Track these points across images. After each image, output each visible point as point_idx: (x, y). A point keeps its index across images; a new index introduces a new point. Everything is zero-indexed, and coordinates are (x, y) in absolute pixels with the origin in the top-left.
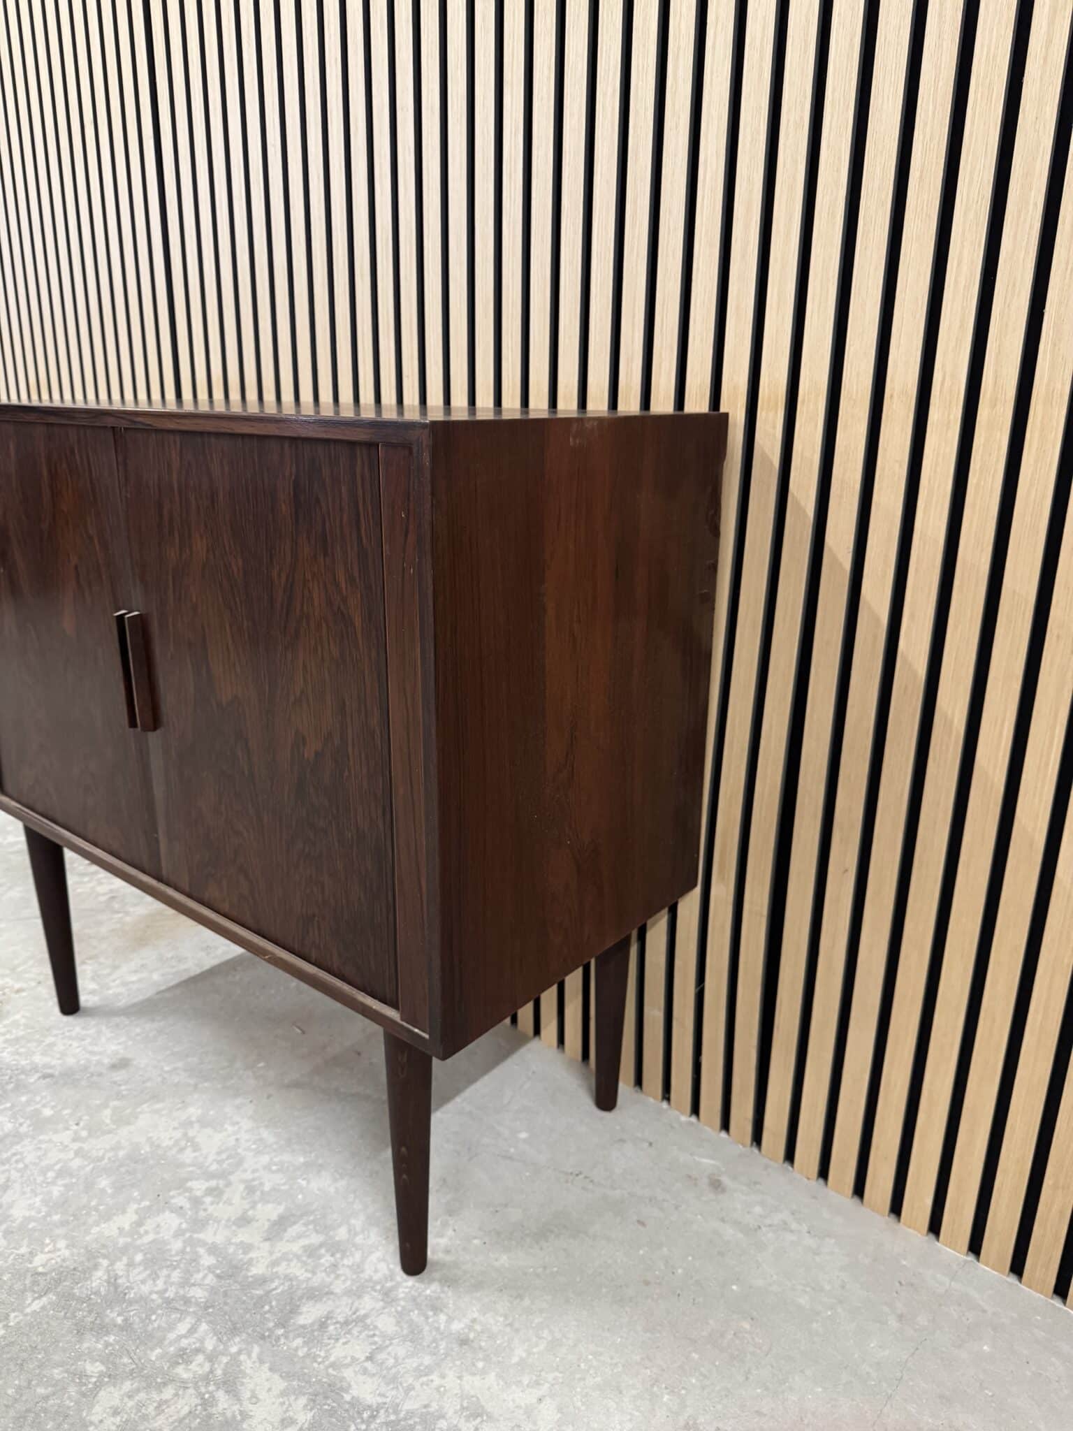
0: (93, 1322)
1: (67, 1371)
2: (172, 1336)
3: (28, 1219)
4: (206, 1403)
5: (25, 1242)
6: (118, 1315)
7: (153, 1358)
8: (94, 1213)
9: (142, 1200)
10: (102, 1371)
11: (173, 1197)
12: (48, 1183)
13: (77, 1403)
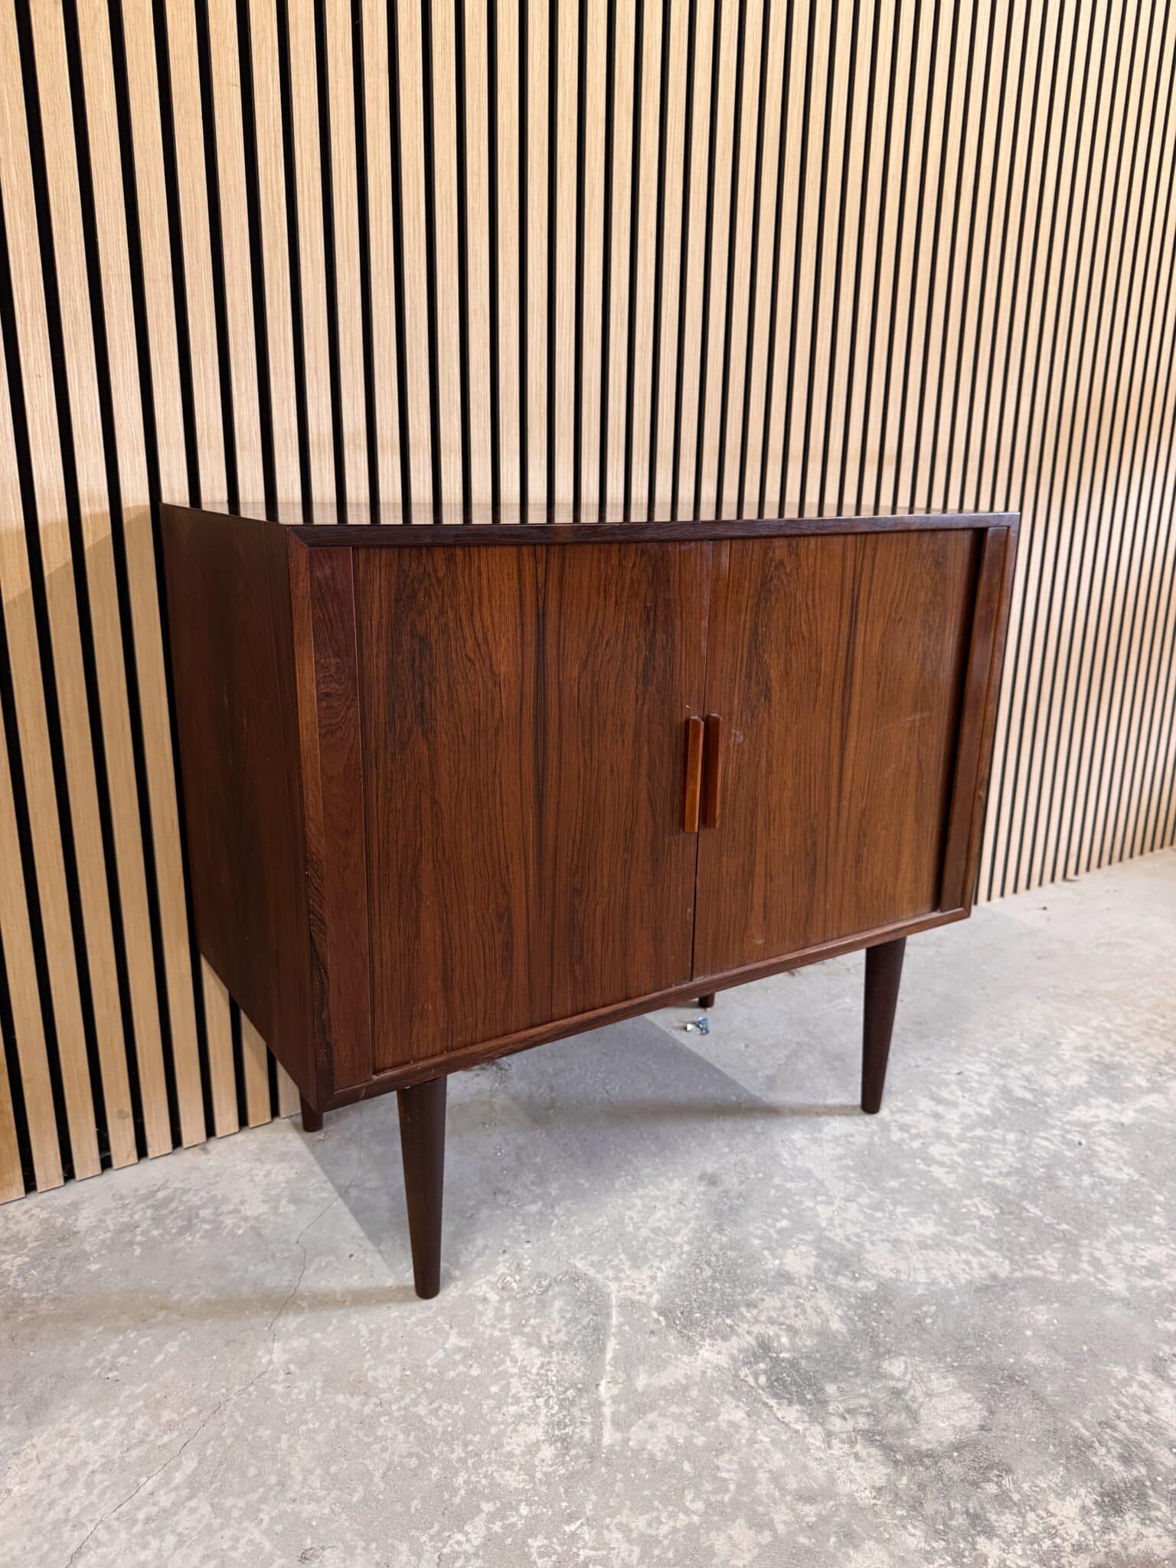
0: (1046, 1182)
1: (1093, 1191)
2: (1052, 1147)
3: (937, 1223)
4: (1103, 1134)
5: (968, 1223)
6: (1037, 1170)
7: (1072, 1154)
8: (930, 1187)
9: (915, 1163)
10: (1090, 1177)
11: (911, 1148)
12: (891, 1215)
13: (1116, 1185)
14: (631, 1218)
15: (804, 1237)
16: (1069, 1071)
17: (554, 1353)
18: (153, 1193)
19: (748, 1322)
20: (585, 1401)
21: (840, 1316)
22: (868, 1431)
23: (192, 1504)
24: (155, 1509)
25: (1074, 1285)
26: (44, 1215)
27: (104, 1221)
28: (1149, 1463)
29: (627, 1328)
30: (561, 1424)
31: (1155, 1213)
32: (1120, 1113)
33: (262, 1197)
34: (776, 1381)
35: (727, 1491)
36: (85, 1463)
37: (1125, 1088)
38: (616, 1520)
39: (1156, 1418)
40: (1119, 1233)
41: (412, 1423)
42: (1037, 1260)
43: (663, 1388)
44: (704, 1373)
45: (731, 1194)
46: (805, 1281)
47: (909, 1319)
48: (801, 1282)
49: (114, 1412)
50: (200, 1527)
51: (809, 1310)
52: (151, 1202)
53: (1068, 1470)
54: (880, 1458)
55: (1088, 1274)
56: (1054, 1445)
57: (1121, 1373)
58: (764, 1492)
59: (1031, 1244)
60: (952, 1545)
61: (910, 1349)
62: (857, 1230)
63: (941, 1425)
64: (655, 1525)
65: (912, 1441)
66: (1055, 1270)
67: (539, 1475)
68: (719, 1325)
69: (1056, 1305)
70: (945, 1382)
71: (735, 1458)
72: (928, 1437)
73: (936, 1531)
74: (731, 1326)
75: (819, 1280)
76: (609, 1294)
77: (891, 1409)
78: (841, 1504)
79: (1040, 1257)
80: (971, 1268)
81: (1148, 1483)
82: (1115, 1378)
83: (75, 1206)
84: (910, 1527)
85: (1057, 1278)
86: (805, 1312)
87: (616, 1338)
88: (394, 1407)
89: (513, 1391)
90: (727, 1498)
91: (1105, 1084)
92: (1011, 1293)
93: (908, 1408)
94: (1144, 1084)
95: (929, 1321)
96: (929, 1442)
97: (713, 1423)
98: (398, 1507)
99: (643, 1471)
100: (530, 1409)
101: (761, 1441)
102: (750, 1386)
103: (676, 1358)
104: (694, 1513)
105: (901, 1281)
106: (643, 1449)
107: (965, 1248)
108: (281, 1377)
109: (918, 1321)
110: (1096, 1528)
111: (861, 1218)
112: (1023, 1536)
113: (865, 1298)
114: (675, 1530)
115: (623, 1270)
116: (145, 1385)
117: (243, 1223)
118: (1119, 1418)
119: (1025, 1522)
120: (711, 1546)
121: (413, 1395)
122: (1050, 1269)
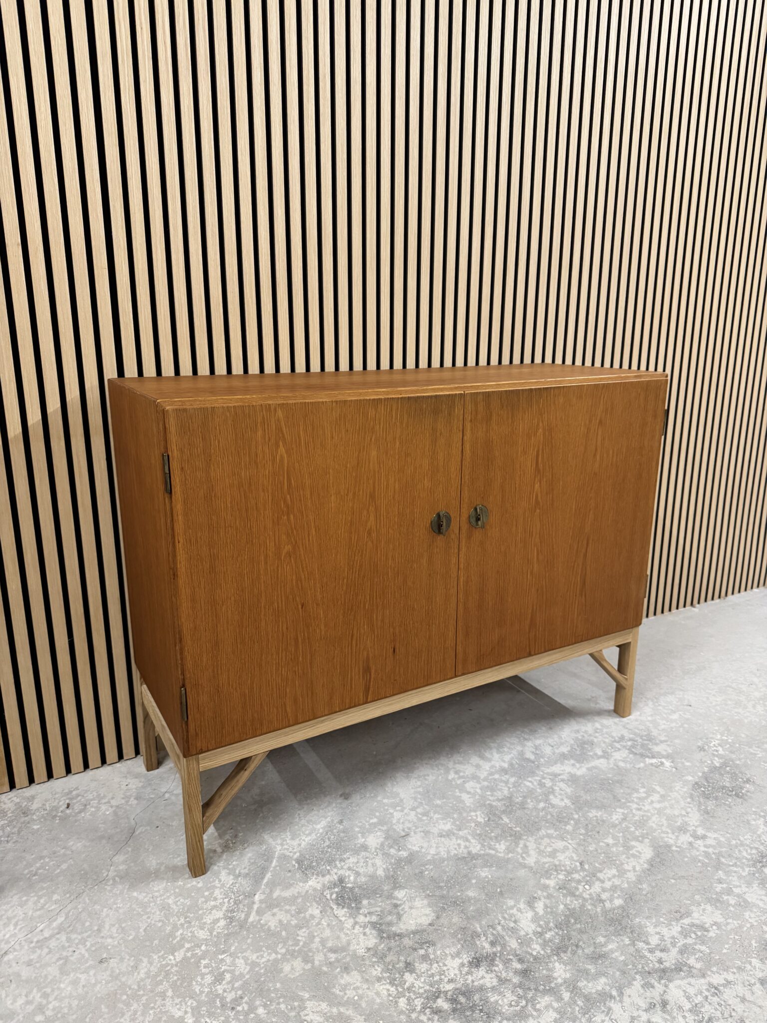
14: (299, 814)
15: (381, 828)
16: (562, 744)
17: (240, 879)
18: (71, 792)
19: (338, 869)
20: (246, 901)
21: (384, 869)
22: (375, 923)
23: (58, 936)
24: (41, 938)
25: (508, 859)
26: (18, 800)
27: (45, 805)
28: (504, 946)
29: (278, 868)
30: (232, 911)
31: (569, 824)
32: (578, 769)
33: (122, 796)
34: (340, 897)
35: (299, 945)
36: (15, 916)
37: (588, 755)
38: (244, 954)
39: (518, 926)
40: (545, 834)
41: (165, 907)
42: (495, 845)
43: (284, 898)
44: (307, 891)
45: (354, 805)
46: (373, 850)
47: (417, 871)
48: (371, 850)
49: (32, 895)
50: (60, 946)
51: (370, 864)
52: (69, 796)
53: (463, 946)
54: (375, 935)
55: (518, 854)
56: (461, 935)
57: (511, 903)
58: (315, 947)
59: (496, 838)
60: (392, 975)
61: (410, 886)
62: (410, 825)
63: (411, 922)
64: (260, 958)
65: (393, 929)
66: (502, 851)
67: (215, 933)
68: (323, 869)
69: (494, 868)
70: (421, 902)
71: (307, 931)
72: (402, 927)
73: (388, 969)
74: (329, 870)
75: (381, 850)
76: (276, 852)
77: (390, 913)
78: (349, 954)
79: (497, 844)
80: (459, 848)
81: (498, 955)
82: (507, 905)
83: (33, 798)
84: (376, 966)
85: (500, 855)
86: (367, 865)
87: (271, 872)
88: (158, 899)
89: (215, 895)
90: (297, 948)
91: (578, 752)
92: (474, 861)
93: (398, 914)
94: (599, 753)
95: (427, 873)
96: (402, 930)
97: (303, 915)
98: (148, 943)
99: (264, 934)
100: (220, 903)
101: (323, 924)
102: (327, 899)
103: (297, 884)
104: (280, 954)
105: (421, 853)
106: (266, 925)
107: (462, 837)
108: (111, 882)
109: (421, 872)
110: (463, 973)
111: (415, 820)
112: (427, 974)
113: (400, 860)
114: (269, 961)
115: (286, 840)
116: (49, 883)
117: (110, 808)
118: (499, 924)
119: (431, 968)
120: (282, 969)
121: (168, 894)
122: (499, 850)
